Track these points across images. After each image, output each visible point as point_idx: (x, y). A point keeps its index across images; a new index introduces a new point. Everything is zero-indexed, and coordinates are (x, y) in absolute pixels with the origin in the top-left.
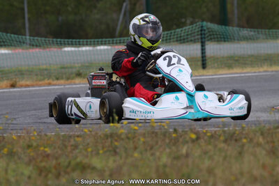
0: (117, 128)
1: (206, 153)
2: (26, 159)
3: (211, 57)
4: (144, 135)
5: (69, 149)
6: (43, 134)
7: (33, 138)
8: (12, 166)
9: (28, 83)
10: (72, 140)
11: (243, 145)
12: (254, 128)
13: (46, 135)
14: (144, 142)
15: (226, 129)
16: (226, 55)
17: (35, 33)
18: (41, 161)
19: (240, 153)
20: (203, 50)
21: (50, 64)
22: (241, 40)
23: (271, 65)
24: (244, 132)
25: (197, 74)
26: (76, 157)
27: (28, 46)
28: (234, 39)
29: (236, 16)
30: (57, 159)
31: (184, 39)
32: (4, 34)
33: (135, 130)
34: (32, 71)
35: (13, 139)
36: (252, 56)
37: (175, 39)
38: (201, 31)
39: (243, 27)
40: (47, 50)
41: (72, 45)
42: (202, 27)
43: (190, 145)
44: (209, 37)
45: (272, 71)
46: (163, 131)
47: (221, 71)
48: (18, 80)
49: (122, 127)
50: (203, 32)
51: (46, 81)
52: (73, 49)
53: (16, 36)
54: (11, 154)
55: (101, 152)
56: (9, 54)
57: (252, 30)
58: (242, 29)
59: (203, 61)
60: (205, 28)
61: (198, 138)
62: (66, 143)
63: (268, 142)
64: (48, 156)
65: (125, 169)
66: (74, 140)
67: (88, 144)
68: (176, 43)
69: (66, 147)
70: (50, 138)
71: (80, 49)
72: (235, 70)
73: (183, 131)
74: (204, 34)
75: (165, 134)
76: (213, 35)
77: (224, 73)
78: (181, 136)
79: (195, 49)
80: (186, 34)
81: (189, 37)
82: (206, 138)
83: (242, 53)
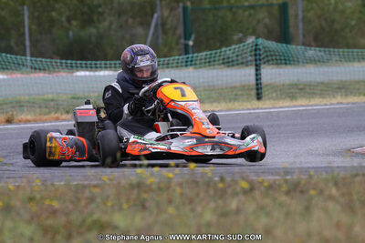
1: (262, 208)
2: (27, 216)
3: (266, 86)
4: (181, 185)
5: (83, 202)
6: (49, 183)
7: (36, 189)
8: (9, 224)
9: (29, 117)
10: (87, 191)
11: (310, 199)
12: (324, 176)
13: (53, 185)
14: (182, 194)
15: (288, 177)
16: (287, 82)
17: (38, 53)
18: (47, 218)
19: (308, 209)
20: (258, 75)
21: (58, 93)
22: (307, 63)
23: (346, 95)
24: (313, 181)
25: (249, 107)
26: (91, 214)
27: (29, 70)
28: (298, 62)
29: (301, 31)
30: (67, 214)
31: (233, 61)
33: (169, 178)
34: (34, 103)
35: (10, 190)
36: (322, 83)
37: (221, 62)
38: (256, 50)
39: (310, 46)
40: (55, 74)
41: (86, 68)
42: (256, 45)
43: (242, 197)
44: (266, 59)
45: (348, 104)
46: (206, 179)
47: (281, 103)
48: (15, 113)
49: (152, 174)
50: (258, 52)
51: (53, 115)
52: (87, 73)
53: (13, 56)
54: (8, 209)
55: (125, 206)
56: (4, 80)
57: (322, 49)
58: (308, 48)
59: (257, 89)
60: (261, 47)
61: (252, 189)
62: (80, 195)
63: (343, 195)
64: (54, 212)
67: (108, 197)
68: (222, 66)
69: (78, 199)
70: (58, 188)
71: (97, 73)
72: (300, 102)
73: (233, 180)
74: (260, 55)
75: (208, 184)
76: (271, 55)
77: (285, 106)
78: (230, 186)
79: (246, 75)
80: (235, 55)
81: (240, 58)
82: (262, 188)
83: (309, 80)
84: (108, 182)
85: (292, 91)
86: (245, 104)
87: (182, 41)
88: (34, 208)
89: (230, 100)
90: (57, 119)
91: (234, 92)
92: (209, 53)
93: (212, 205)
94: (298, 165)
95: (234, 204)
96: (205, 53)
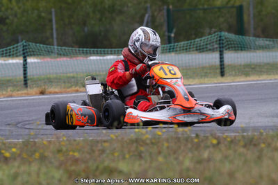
0: (142, 134)
2: (57, 164)
3: (228, 66)
4: (167, 140)
5: (97, 153)
6: (72, 139)
7: (63, 143)
8: (44, 169)
9: (57, 90)
10: (99, 145)
11: (261, 150)
12: (271, 133)
13: (75, 140)
14: (168, 147)
15: (245, 134)
16: (243, 63)
17: (62, 43)
18: (71, 165)
19: (260, 157)
20: (221, 59)
21: (77, 73)
22: (257, 49)
24: (263, 137)
25: (216, 81)
26: (104, 162)
27: (56, 56)
28: (251, 48)
29: (252, 26)
30: (85, 163)
31: (203, 49)
32: (34, 44)
33: (159, 135)
34: (60, 79)
36: (268, 64)
37: (195, 49)
38: (220, 40)
39: (259, 37)
40: (74, 59)
41: (97, 54)
42: (220, 37)
43: (211, 149)
44: (227, 47)
46: (185, 136)
47: (238, 79)
48: (47, 87)
49: (147, 132)
50: (221, 42)
51: (74, 88)
52: (98, 58)
53: (45, 46)
54: (43, 158)
55: (127, 156)
56: (38, 63)
57: (268, 39)
58: (258, 39)
59: (221, 69)
60: (223, 38)
61: (219, 143)
62: (94, 148)
64: (76, 161)
65: (150, 173)
66: (102, 145)
67: (115, 149)
68: (196, 52)
69: (93, 151)
70: (78, 143)
71: (105, 58)
72: (252, 78)
73: (204, 136)
74: (223, 44)
75: (187, 140)
76: (231, 44)
77: (242, 81)
78: (202, 141)
79: (213, 58)
80: (205, 43)
81: (208, 46)
82: (226, 143)
83: (259, 61)
84: (114, 138)
85: (247, 69)
86: (212, 79)
87: (166, 34)
88: (61, 157)
89: (201, 76)
90: (77, 91)
91: (205, 71)
92: (186, 42)
94: (252, 125)
95: (206, 155)
96: (182, 43)
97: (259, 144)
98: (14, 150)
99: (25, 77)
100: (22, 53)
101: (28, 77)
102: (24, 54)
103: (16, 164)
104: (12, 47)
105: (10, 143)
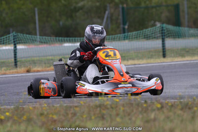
0: (104, 101)
1: (168, 117)
2: (40, 124)
3: (168, 50)
4: (123, 106)
5: (70, 116)
6: (51, 105)
7: (44, 108)
8: (30, 128)
9: (39, 69)
10: (72, 109)
11: (195, 112)
13: (53, 106)
14: (124, 111)
15: (182, 100)
16: (180, 48)
17: (43, 34)
18: (51, 125)
19: (193, 118)
20: (163, 44)
22: (190, 37)
24: (195, 103)
25: (159, 61)
26: (75, 122)
27: (38, 43)
28: (185, 36)
29: (186, 19)
30: (62, 122)
31: (150, 37)
32: (22, 34)
33: (117, 102)
34: (42, 61)
35: (29, 109)
37: (143, 37)
38: (162, 30)
39: (191, 27)
40: (52, 45)
41: (70, 41)
42: (162, 28)
43: (157, 112)
44: (168, 35)
46: (137, 102)
47: (176, 59)
48: (31, 67)
49: (108, 100)
50: (163, 31)
52: (70, 44)
53: (30, 36)
54: (29, 120)
55: (93, 118)
56: (25, 49)
58: (191, 29)
59: (163, 52)
60: (165, 29)
61: (162, 107)
62: (68, 112)
64: (55, 121)
66: (74, 109)
67: (83, 112)
68: (144, 39)
69: (67, 114)
70: (56, 108)
72: (187, 58)
73: (151, 102)
75: (138, 105)
76: (171, 33)
77: (178, 60)
78: (149, 106)
79: (157, 44)
80: (151, 33)
81: (153, 35)
82: (168, 107)
83: (191, 46)
84: (83, 104)
85: (183, 52)
86: (157, 60)
87: (122, 26)
88: (43, 119)
89: (148, 58)
91: (151, 54)
92: (136, 32)
93: (141, 116)
94: (187, 94)
95: (152, 116)
96: (134, 33)
97: (192, 107)
98: (7, 114)
99: (15, 60)
100: (12, 41)
101: (18, 60)
102: (14, 42)
103: (9, 124)
104: (5, 37)
105: (4, 109)
